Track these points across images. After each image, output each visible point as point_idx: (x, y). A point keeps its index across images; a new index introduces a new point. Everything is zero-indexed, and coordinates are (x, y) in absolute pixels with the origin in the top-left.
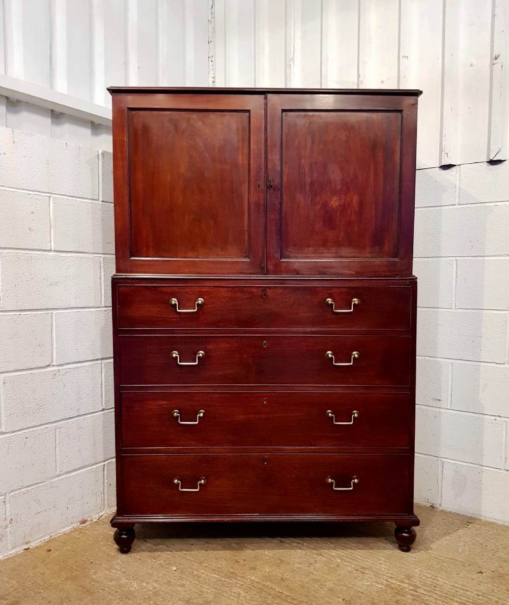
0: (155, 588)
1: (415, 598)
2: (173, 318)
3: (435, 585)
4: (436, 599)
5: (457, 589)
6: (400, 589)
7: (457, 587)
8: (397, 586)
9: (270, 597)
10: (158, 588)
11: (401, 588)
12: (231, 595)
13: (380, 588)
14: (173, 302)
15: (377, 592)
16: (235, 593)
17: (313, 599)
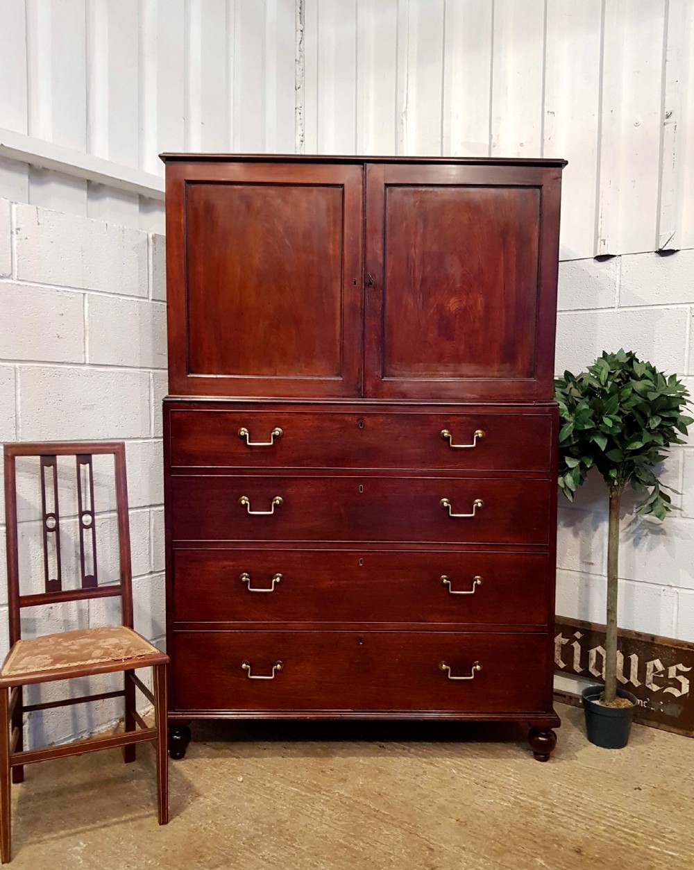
0: (214, 804)
1: (550, 819)
2: (243, 454)
3: (578, 804)
4: (577, 821)
5: (606, 810)
6: (532, 808)
7: (605, 807)
8: (528, 804)
9: (363, 815)
10: (219, 804)
11: (532, 806)
12: (312, 813)
13: (506, 806)
14: (242, 433)
15: (501, 811)
16: (317, 810)
17: (418, 819)
